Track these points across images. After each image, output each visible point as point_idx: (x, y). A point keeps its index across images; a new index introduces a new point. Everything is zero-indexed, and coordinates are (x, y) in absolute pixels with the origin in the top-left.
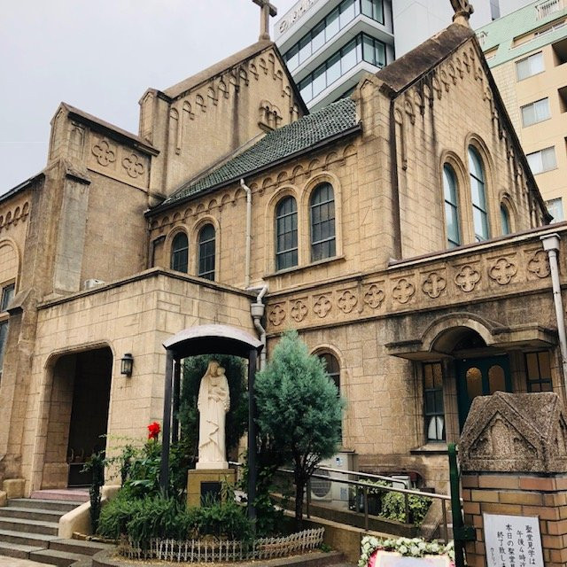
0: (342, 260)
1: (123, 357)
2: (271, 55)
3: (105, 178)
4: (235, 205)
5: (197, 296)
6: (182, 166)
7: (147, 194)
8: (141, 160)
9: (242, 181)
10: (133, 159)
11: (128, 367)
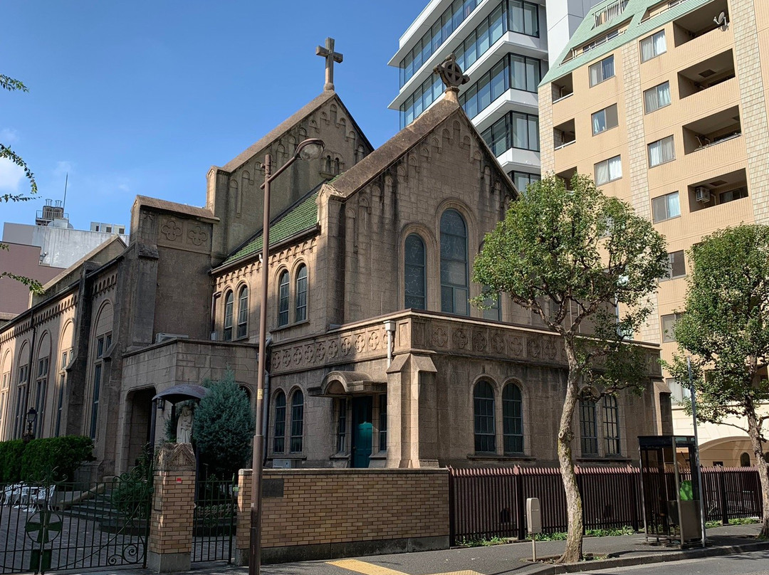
0: (308, 324)
2: (333, 105)
3: (173, 250)
4: (258, 272)
5: (210, 353)
6: (242, 226)
7: (210, 256)
8: (204, 228)
9: (260, 255)
10: (197, 230)
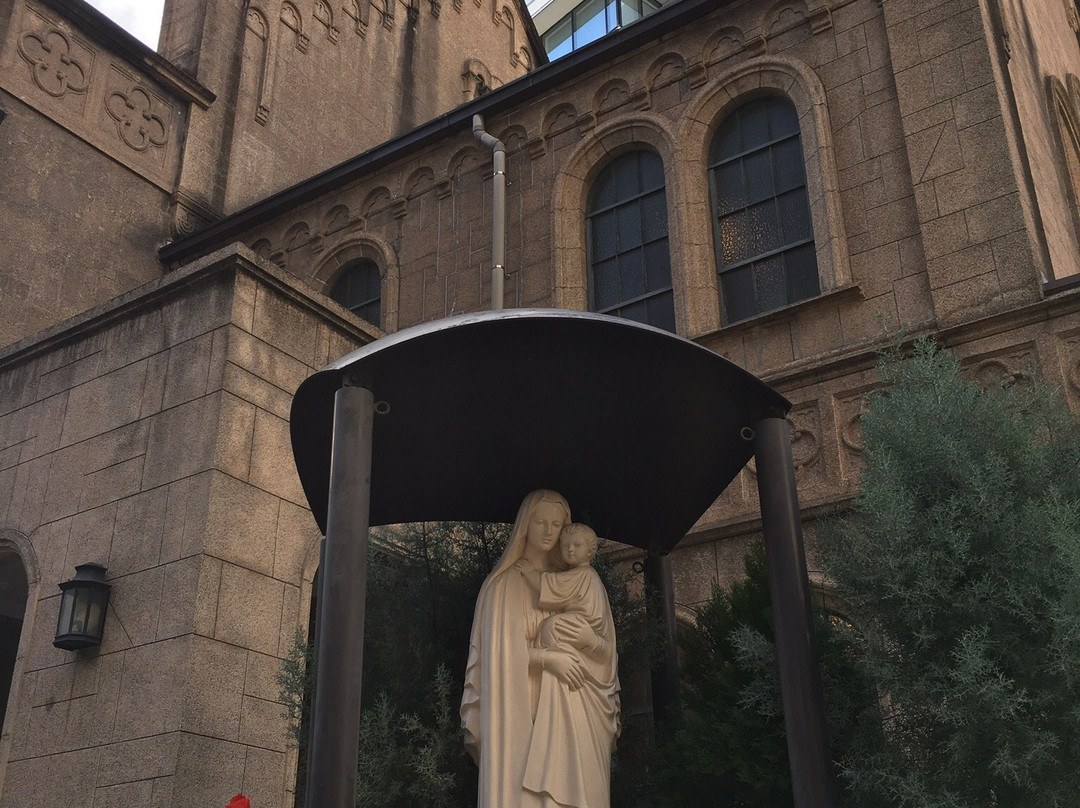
1: (71, 575)
3: (50, 127)
4: (447, 195)
7: (170, 199)
8: (162, 108)
9: (477, 121)
10: (137, 99)
11: (82, 619)
